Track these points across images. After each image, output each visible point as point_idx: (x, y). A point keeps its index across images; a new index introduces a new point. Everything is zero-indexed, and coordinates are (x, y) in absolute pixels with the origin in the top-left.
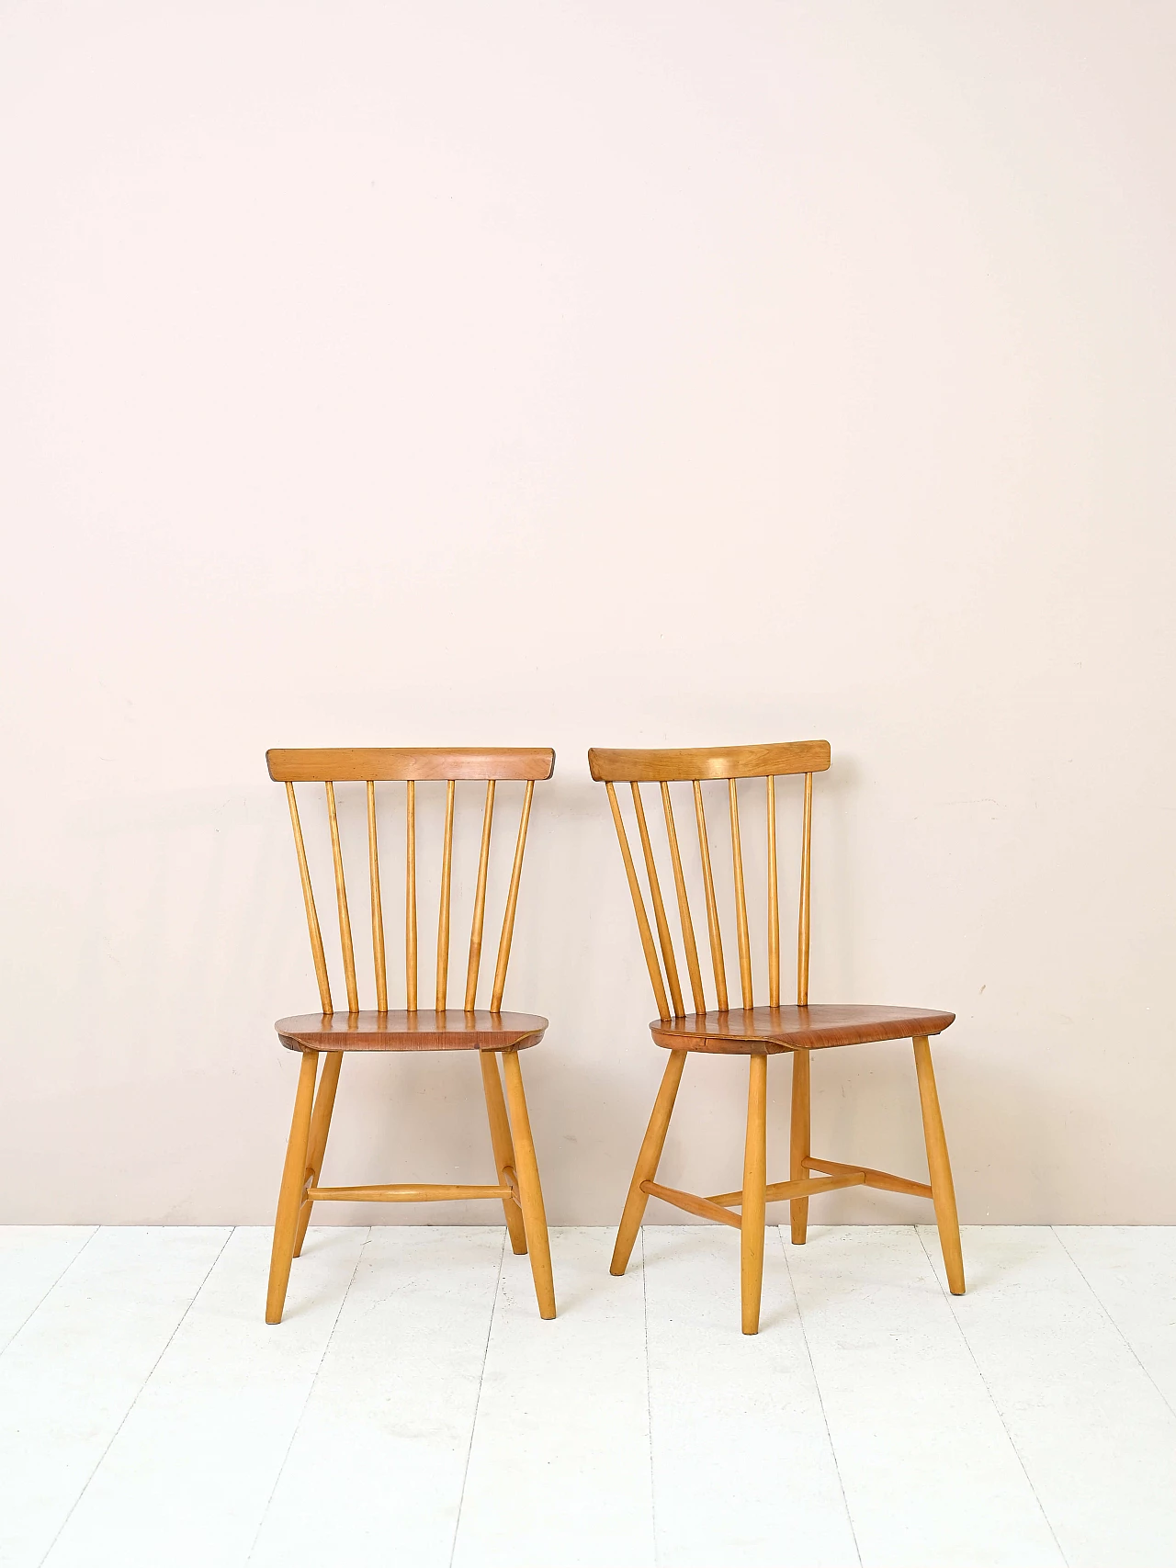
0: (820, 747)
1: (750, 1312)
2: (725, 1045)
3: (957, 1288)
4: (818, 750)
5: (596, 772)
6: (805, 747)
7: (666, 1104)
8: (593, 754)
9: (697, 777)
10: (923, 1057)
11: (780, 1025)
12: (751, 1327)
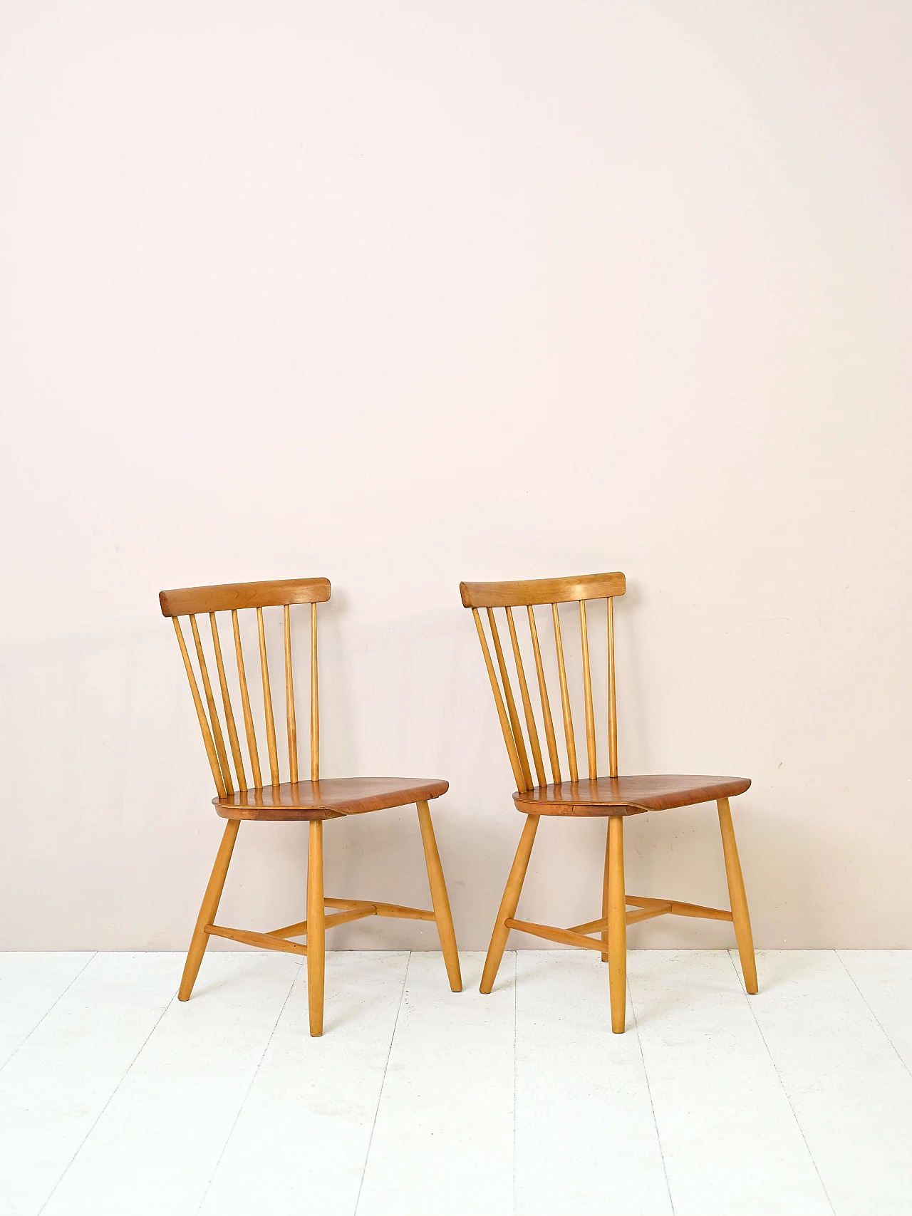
0: (618, 577)
1: (618, 1016)
2: (591, 809)
3: (752, 989)
4: (616, 579)
5: (467, 601)
6: (606, 578)
7: (522, 857)
8: (464, 587)
9: (531, 602)
10: (724, 813)
11: (618, 794)
12: (619, 1028)
